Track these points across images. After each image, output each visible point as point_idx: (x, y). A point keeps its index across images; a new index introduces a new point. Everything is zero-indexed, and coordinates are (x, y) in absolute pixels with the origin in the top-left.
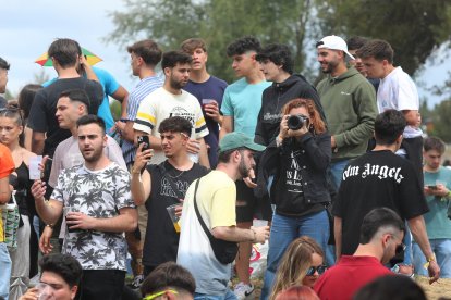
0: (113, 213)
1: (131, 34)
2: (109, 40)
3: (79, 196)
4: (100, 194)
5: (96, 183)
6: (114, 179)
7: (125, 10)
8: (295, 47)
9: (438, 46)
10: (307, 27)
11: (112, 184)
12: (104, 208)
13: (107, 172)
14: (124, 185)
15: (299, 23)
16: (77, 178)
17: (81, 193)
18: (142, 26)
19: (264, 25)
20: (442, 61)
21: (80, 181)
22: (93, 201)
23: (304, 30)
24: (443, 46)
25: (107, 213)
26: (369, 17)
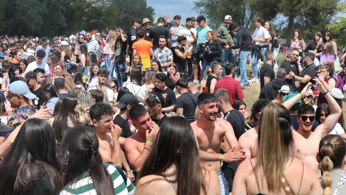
0: (166, 61)
1: (199, 7)
2: (193, 9)
3: (158, 57)
4: (163, 57)
5: (162, 54)
6: (167, 53)
7: (198, 1)
8: (243, 12)
9: (277, 14)
10: (246, 7)
11: (166, 54)
12: (164, 60)
13: (165, 51)
14: (169, 54)
15: (244, 6)
16: (158, 52)
17: (158, 56)
18: (202, 5)
19: (234, 6)
20: (278, 18)
21: (158, 53)
22: (161, 58)
23: (245, 8)
24: (278, 14)
25: (165, 62)
26: (259, 6)
